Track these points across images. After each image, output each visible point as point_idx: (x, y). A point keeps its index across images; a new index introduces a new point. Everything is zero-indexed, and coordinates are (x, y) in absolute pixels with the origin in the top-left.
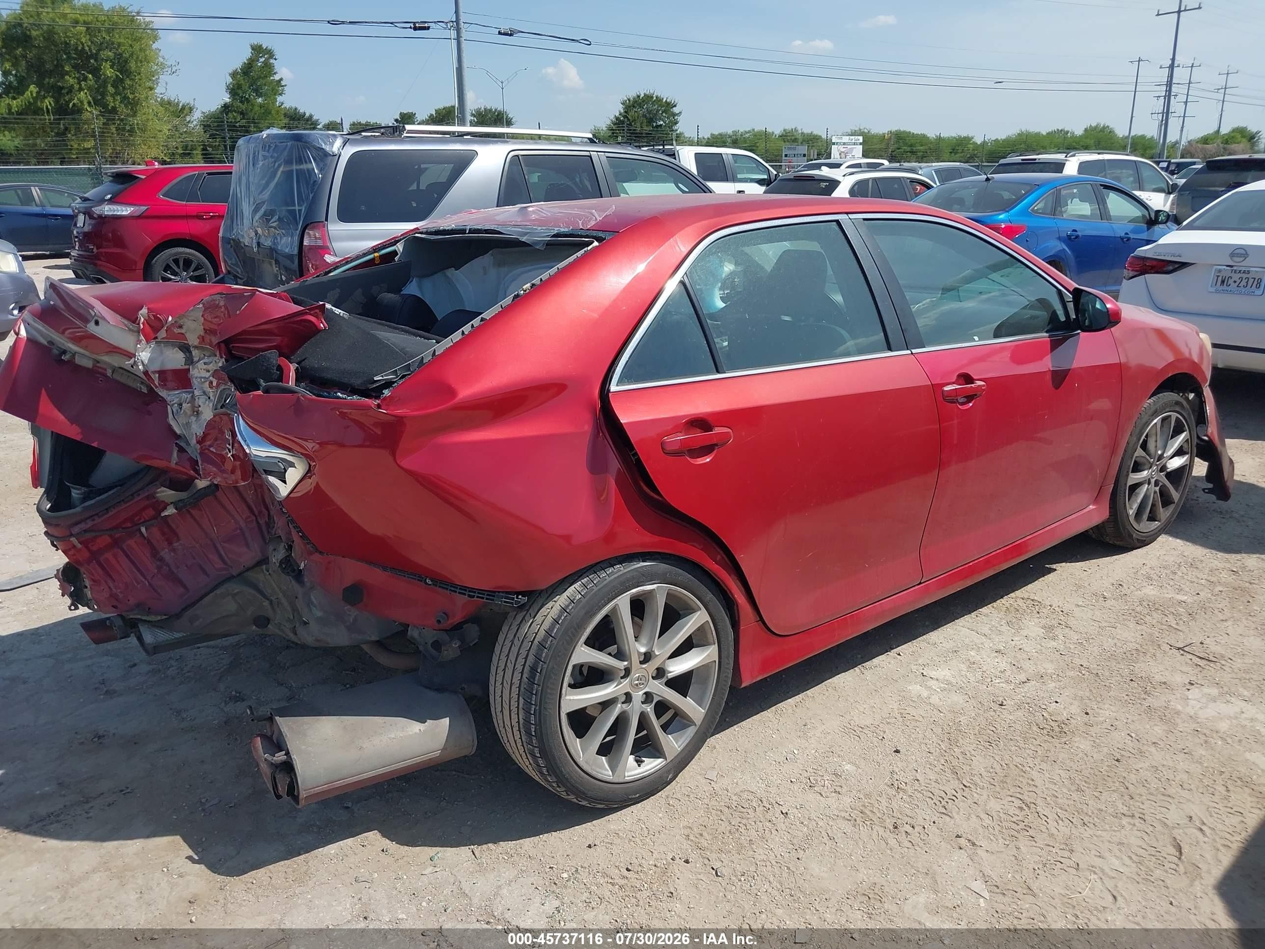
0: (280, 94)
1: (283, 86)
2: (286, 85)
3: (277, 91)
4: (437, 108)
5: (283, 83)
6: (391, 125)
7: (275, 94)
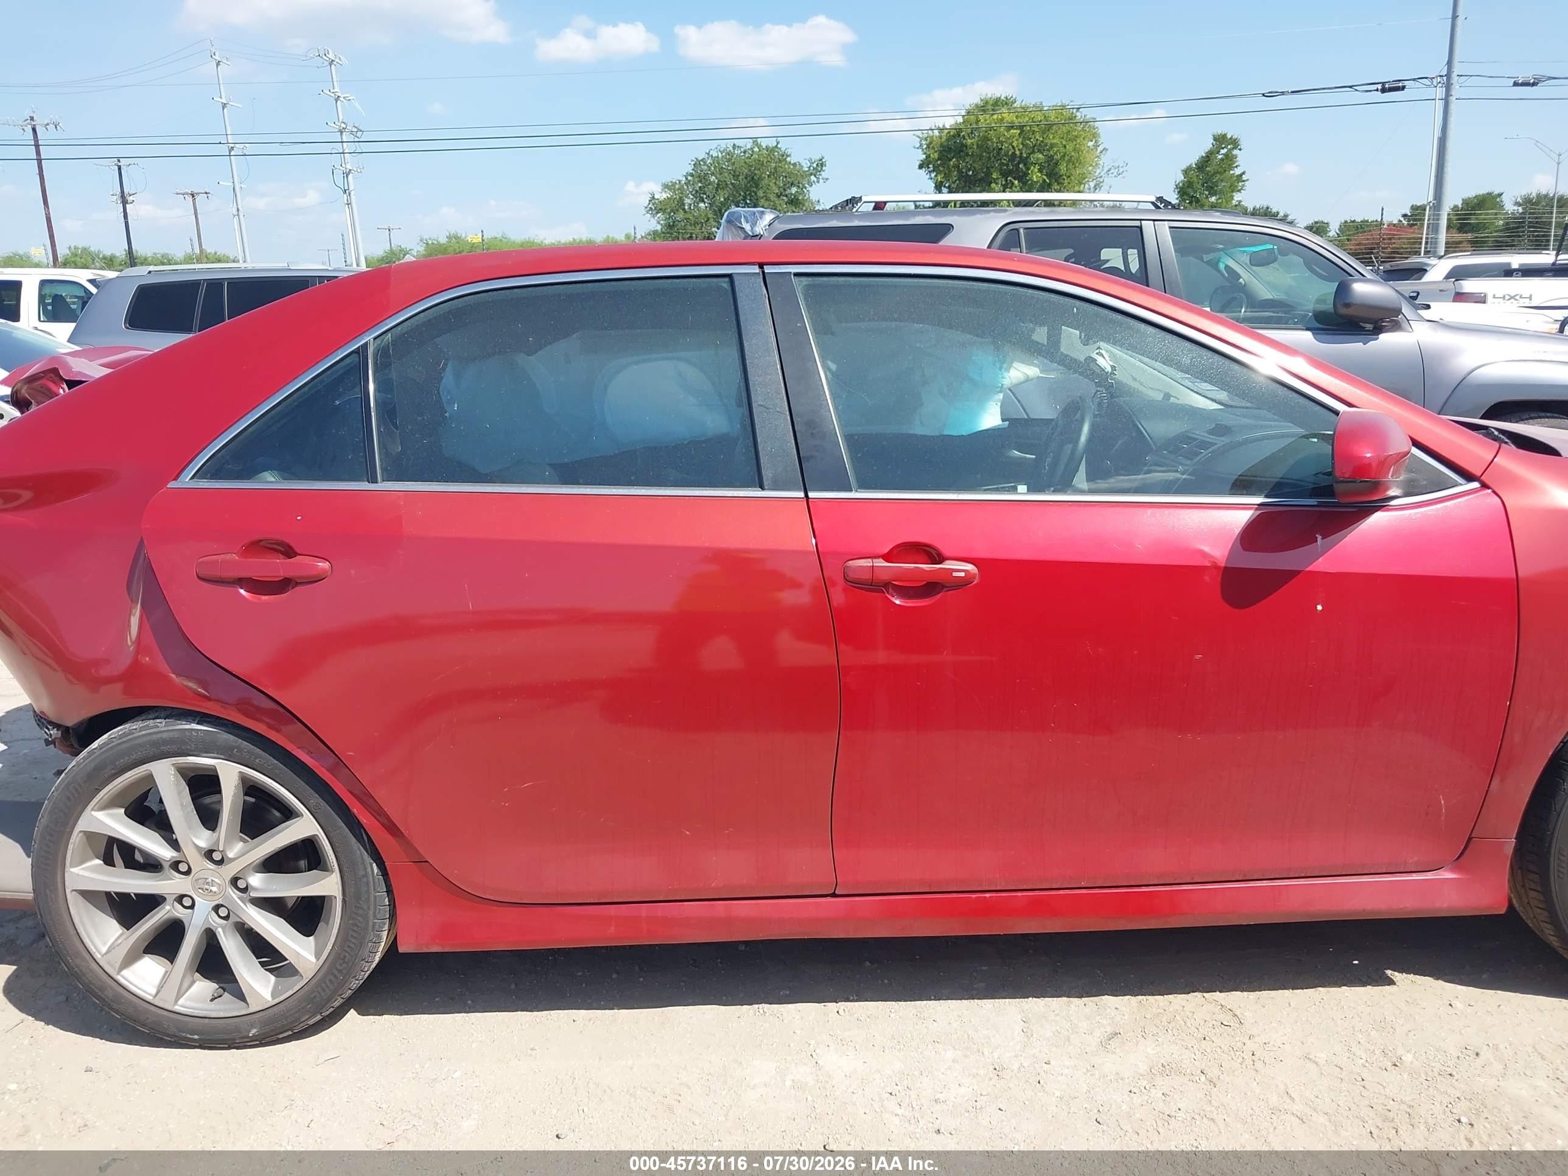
0: (1239, 191)
1: (1243, 181)
2: (1248, 180)
3: (1237, 187)
4: (1463, 197)
5: (1244, 177)
6: (1395, 222)
7: (1232, 192)
